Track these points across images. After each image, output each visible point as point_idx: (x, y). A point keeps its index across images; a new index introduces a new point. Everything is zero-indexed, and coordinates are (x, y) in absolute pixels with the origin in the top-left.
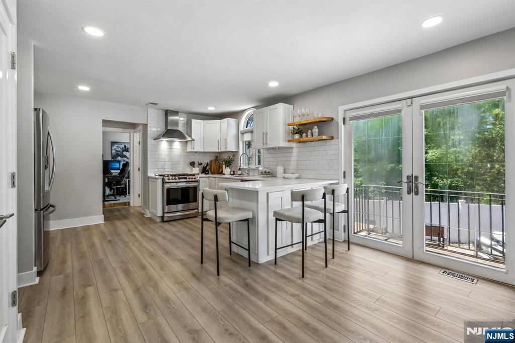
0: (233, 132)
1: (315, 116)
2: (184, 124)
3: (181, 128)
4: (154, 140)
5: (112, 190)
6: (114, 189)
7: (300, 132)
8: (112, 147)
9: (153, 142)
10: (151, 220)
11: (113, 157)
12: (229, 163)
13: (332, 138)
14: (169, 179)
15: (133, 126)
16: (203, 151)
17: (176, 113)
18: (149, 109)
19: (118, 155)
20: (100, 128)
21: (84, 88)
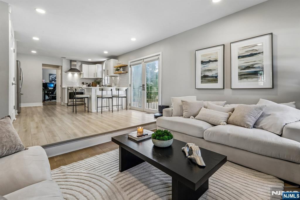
0: (100, 70)
1: (123, 64)
2: (80, 66)
3: (78, 68)
4: (65, 72)
5: (49, 97)
6: (50, 96)
7: (118, 70)
8: (49, 77)
9: (65, 73)
10: (63, 105)
11: (50, 81)
12: (99, 83)
13: (127, 72)
14: (70, 89)
15: (57, 67)
16: (87, 78)
17: (75, 61)
18: (63, 60)
19: (53, 80)
20: (41, 67)
21: (34, 52)
